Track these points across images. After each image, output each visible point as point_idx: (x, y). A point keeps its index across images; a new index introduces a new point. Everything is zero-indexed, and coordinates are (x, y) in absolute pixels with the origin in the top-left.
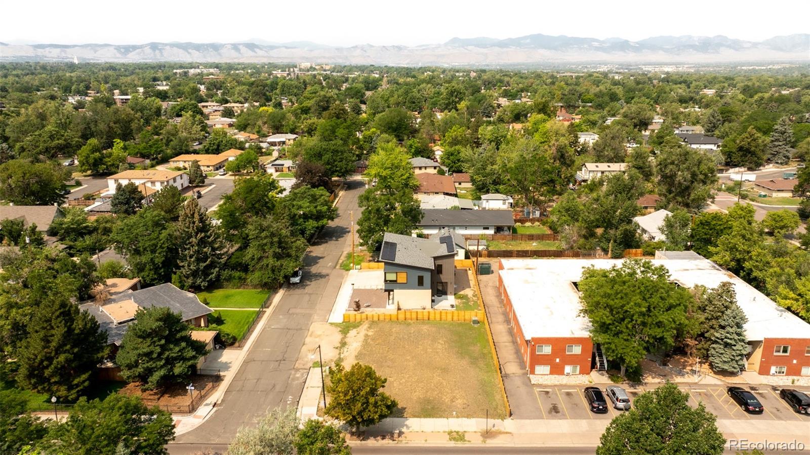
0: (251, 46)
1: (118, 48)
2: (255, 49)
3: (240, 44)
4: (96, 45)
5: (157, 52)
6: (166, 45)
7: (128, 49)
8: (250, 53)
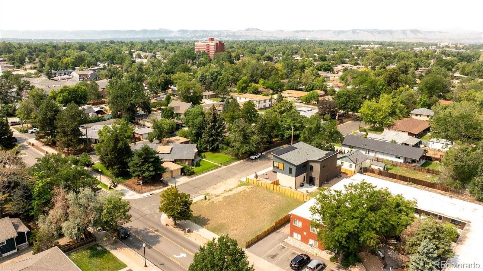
0: (415, 32)
1: (334, 32)
2: (417, 33)
3: (407, 30)
4: (324, 30)
5: (355, 34)
6: (361, 30)
7: (340, 32)
8: (413, 36)
